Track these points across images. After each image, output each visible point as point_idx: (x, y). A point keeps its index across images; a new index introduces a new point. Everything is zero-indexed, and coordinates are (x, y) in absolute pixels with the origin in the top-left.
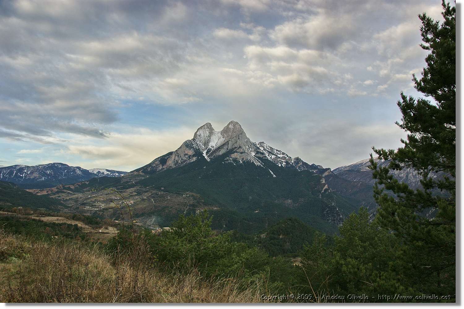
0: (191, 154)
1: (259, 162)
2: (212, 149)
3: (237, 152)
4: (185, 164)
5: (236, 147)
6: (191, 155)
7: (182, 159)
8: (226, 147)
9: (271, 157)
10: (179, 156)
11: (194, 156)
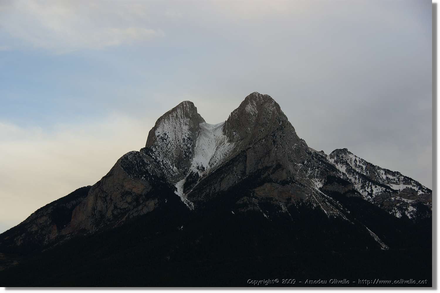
0: (139, 192)
1: (337, 207)
2: (201, 174)
3: (270, 181)
4: (124, 219)
5: (267, 168)
6: (141, 195)
7: (116, 207)
8: (238, 168)
9: (372, 191)
10: (108, 198)
11: (149, 196)
